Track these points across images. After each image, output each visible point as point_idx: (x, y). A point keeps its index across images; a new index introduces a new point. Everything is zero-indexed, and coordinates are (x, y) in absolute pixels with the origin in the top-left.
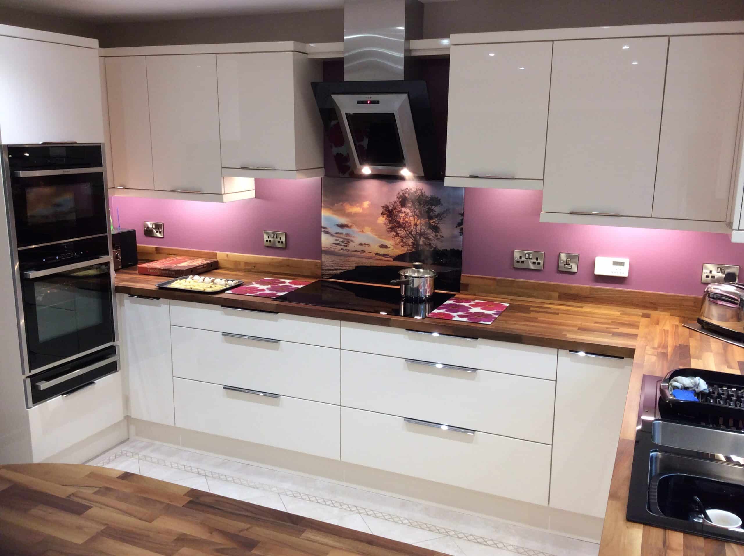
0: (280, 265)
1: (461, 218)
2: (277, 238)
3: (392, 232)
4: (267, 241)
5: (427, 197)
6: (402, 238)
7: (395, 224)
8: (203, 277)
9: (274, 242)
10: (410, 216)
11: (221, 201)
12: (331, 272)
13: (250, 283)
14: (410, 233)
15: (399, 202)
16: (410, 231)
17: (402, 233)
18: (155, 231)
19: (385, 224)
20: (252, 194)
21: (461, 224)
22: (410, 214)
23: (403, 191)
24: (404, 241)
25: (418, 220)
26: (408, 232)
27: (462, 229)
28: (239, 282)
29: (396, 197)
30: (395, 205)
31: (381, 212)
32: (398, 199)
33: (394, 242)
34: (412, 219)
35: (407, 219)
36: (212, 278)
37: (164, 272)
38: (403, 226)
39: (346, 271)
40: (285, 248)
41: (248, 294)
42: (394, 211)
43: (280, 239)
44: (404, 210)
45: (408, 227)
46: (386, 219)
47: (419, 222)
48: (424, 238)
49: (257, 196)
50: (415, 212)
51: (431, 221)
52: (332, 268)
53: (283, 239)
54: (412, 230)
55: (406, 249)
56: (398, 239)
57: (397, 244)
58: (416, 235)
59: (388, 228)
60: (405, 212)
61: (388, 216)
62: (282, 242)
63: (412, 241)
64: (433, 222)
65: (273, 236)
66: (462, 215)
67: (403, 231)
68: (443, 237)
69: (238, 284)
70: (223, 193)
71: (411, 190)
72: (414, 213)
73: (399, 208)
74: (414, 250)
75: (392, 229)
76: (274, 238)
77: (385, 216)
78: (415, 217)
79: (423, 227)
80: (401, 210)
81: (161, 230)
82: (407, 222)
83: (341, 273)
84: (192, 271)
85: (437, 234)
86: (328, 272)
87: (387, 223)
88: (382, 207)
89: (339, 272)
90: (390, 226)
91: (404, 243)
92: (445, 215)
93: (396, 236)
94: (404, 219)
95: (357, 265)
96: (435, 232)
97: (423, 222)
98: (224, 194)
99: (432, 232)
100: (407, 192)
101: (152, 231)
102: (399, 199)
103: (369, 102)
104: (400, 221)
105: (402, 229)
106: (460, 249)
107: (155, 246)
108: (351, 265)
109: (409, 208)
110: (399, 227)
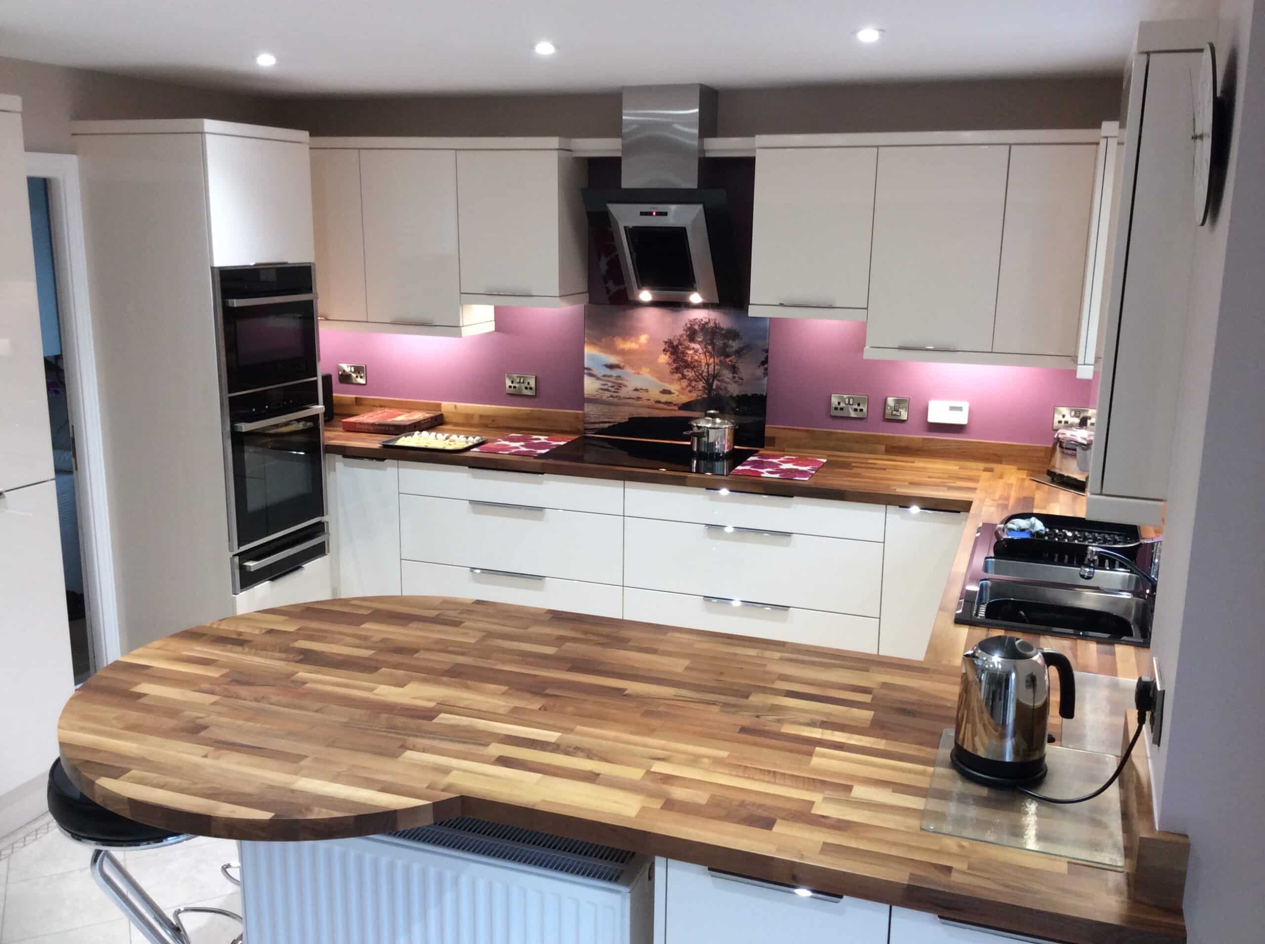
0: (529, 417)
1: (765, 355)
2: (523, 383)
3: (677, 373)
4: (510, 387)
5: (722, 329)
6: (690, 380)
7: (681, 363)
8: (433, 434)
9: (520, 388)
10: (700, 354)
11: (459, 335)
12: (597, 426)
13: (496, 441)
14: (701, 374)
15: (687, 336)
16: (700, 372)
17: (690, 374)
18: (354, 375)
19: (668, 363)
20: (491, 327)
21: (765, 362)
22: (701, 351)
23: (691, 321)
24: (693, 385)
25: (711, 357)
26: (697, 374)
27: (766, 369)
28: (482, 439)
29: (683, 329)
30: (682, 339)
31: (663, 348)
32: (685, 332)
33: (680, 387)
34: (702, 357)
35: (696, 358)
36: (446, 435)
37: (379, 428)
38: (692, 366)
39: (616, 424)
40: (536, 395)
41: (500, 452)
42: (680, 347)
43: (529, 383)
44: (693, 345)
45: (698, 367)
46: (670, 357)
47: (712, 360)
48: (718, 380)
49: (498, 329)
50: (706, 348)
51: (728, 360)
52: (597, 420)
53: (533, 384)
54: (703, 371)
55: (695, 395)
56: (685, 383)
57: (683, 389)
58: (708, 377)
59: (672, 369)
60: (694, 348)
61: (672, 353)
62: (531, 388)
63: (703, 385)
64: (730, 361)
65: (518, 381)
66: (767, 351)
67: (692, 373)
68: (742, 379)
69: (481, 441)
70: (461, 325)
71: (702, 320)
72: (705, 350)
73: (687, 343)
74: (705, 396)
75: (677, 370)
76: (520, 382)
77: (668, 353)
78: (707, 354)
79: (716, 367)
80: (689, 346)
81: (362, 375)
82: (696, 361)
83: (609, 427)
84: (415, 427)
85: (736, 375)
86: (592, 426)
87: (670, 362)
88: (664, 342)
89: (606, 425)
90: (675, 365)
91: (693, 387)
92: (745, 352)
93: (683, 379)
94: (692, 358)
96: (733, 373)
97: (717, 361)
98: (463, 326)
99: (729, 374)
100: (697, 323)
101: (350, 375)
102: (687, 331)
103: (654, 214)
104: (687, 360)
105: (690, 370)
106: (765, 394)
107: (354, 396)
108: (622, 415)
109: (699, 343)
110: (686, 367)
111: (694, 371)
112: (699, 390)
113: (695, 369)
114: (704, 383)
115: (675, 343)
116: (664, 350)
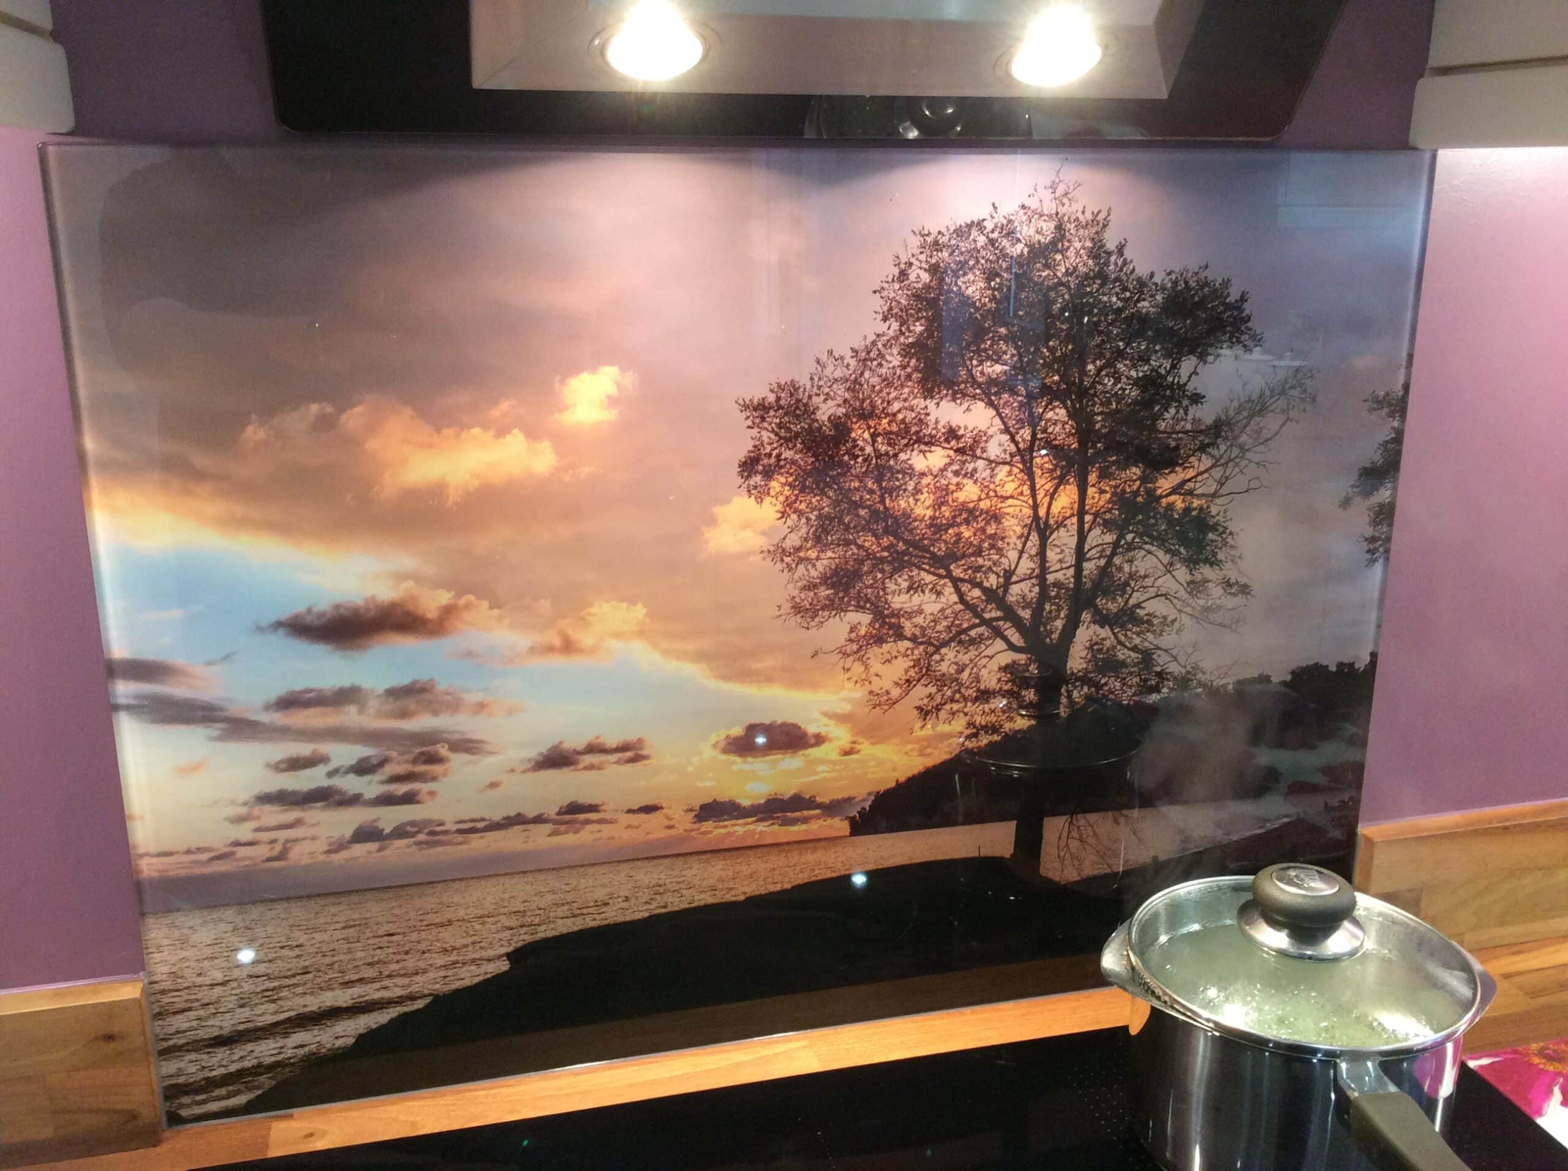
1: (1384, 433)
3: (842, 610)
7: (868, 541)
10: (993, 464)
14: (996, 595)
15: (906, 352)
16: (992, 581)
17: (926, 601)
19: (779, 552)
21: (1380, 473)
22: (997, 446)
23: (936, 246)
24: (944, 667)
25: (1061, 481)
26: (973, 594)
27: (1385, 514)
29: (878, 304)
30: (871, 379)
32: (891, 327)
33: (859, 693)
34: (1008, 481)
35: (969, 492)
38: (940, 548)
42: (860, 434)
44: (944, 412)
45: (979, 552)
46: (788, 508)
47: (1067, 498)
48: (1102, 619)
50: (1033, 421)
51: (1165, 483)
54: (1009, 574)
55: (959, 725)
56: (891, 662)
57: (882, 702)
59: (811, 587)
60: (952, 433)
61: (805, 481)
67: (939, 594)
68: (1245, 589)
72: (1026, 434)
73: (906, 402)
74: (1021, 724)
75: (840, 587)
77: (777, 483)
78: (1041, 460)
79: (1096, 537)
82: (969, 513)
85: (1207, 571)
87: (794, 540)
88: (746, 407)
91: (942, 681)
92: (1271, 423)
93: (880, 640)
94: (942, 496)
96: (1192, 563)
97: (1098, 497)
99: (1169, 568)
102: (904, 320)
104: (907, 515)
105: (929, 578)
106: (1361, 664)
109: (989, 391)
111: (956, 582)
112: (984, 695)
113: (957, 572)
114: (1012, 647)
115: (826, 411)
116: (749, 466)
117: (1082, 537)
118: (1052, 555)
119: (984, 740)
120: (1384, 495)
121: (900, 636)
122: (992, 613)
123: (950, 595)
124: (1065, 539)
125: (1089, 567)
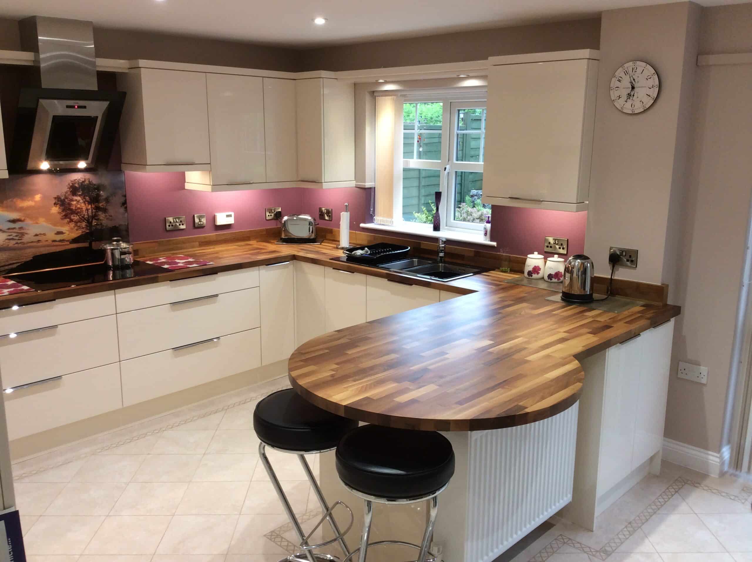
1: (124, 199)
3: (66, 219)
5: (95, 185)
6: (76, 222)
7: (68, 211)
10: (81, 203)
14: (83, 217)
15: (70, 192)
17: (75, 218)
19: (59, 213)
21: (124, 203)
22: (81, 201)
23: (72, 181)
24: (79, 225)
25: (89, 205)
26: (81, 217)
27: (126, 208)
29: (67, 187)
30: (67, 195)
31: (54, 202)
32: (68, 189)
34: (83, 205)
35: (79, 206)
38: (76, 212)
42: (66, 200)
44: (75, 198)
45: (81, 212)
46: (59, 208)
48: (95, 219)
50: (85, 199)
54: (84, 215)
55: (80, 231)
56: (72, 225)
57: (72, 229)
58: (88, 219)
59: (62, 216)
60: (76, 200)
61: (61, 205)
64: (102, 205)
66: (125, 196)
68: (111, 216)
73: (71, 197)
74: (88, 231)
75: (66, 216)
77: (58, 206)
78: (86, 203)
80: (73, 199)
82: (79, 208)
83: (17, 267)
85: (107, 214)
87: (60, 211)
88: (54, 198)
90: (64, 213)
92: (111, 198)
93: (71, 222)
94: (76, 206)
95: (34, 255)
96: (105, 213)
97: (93, 206)
99: (102, 214)
100: (76, 182)
103: (76, 107)
104: (72, 209)
105: (75, 215)
106: (127, 224)
109: (80, 196)
110: (72, 214)
111: (78, 216)
112: (83, 228)
113: (79, 214)
114: (86, 223)
115: (62, 198)
116: (55, 204)
117: (92, 211)
118: (89, 213)
119: (84, 233)
120: (126, 206)
121: (73, 221)
122: (83, 219)
123: (78, 217)
124: (90, 211)
125: (93, 214)
